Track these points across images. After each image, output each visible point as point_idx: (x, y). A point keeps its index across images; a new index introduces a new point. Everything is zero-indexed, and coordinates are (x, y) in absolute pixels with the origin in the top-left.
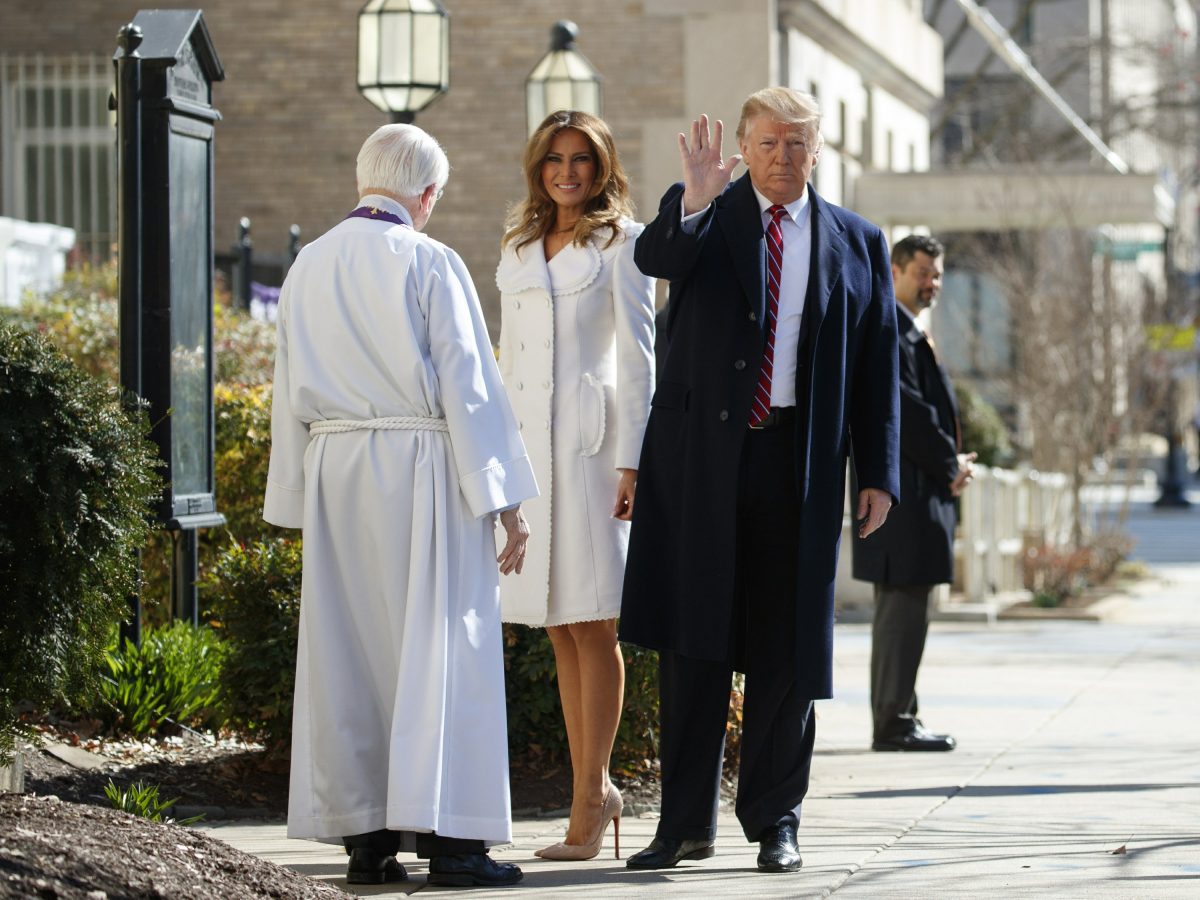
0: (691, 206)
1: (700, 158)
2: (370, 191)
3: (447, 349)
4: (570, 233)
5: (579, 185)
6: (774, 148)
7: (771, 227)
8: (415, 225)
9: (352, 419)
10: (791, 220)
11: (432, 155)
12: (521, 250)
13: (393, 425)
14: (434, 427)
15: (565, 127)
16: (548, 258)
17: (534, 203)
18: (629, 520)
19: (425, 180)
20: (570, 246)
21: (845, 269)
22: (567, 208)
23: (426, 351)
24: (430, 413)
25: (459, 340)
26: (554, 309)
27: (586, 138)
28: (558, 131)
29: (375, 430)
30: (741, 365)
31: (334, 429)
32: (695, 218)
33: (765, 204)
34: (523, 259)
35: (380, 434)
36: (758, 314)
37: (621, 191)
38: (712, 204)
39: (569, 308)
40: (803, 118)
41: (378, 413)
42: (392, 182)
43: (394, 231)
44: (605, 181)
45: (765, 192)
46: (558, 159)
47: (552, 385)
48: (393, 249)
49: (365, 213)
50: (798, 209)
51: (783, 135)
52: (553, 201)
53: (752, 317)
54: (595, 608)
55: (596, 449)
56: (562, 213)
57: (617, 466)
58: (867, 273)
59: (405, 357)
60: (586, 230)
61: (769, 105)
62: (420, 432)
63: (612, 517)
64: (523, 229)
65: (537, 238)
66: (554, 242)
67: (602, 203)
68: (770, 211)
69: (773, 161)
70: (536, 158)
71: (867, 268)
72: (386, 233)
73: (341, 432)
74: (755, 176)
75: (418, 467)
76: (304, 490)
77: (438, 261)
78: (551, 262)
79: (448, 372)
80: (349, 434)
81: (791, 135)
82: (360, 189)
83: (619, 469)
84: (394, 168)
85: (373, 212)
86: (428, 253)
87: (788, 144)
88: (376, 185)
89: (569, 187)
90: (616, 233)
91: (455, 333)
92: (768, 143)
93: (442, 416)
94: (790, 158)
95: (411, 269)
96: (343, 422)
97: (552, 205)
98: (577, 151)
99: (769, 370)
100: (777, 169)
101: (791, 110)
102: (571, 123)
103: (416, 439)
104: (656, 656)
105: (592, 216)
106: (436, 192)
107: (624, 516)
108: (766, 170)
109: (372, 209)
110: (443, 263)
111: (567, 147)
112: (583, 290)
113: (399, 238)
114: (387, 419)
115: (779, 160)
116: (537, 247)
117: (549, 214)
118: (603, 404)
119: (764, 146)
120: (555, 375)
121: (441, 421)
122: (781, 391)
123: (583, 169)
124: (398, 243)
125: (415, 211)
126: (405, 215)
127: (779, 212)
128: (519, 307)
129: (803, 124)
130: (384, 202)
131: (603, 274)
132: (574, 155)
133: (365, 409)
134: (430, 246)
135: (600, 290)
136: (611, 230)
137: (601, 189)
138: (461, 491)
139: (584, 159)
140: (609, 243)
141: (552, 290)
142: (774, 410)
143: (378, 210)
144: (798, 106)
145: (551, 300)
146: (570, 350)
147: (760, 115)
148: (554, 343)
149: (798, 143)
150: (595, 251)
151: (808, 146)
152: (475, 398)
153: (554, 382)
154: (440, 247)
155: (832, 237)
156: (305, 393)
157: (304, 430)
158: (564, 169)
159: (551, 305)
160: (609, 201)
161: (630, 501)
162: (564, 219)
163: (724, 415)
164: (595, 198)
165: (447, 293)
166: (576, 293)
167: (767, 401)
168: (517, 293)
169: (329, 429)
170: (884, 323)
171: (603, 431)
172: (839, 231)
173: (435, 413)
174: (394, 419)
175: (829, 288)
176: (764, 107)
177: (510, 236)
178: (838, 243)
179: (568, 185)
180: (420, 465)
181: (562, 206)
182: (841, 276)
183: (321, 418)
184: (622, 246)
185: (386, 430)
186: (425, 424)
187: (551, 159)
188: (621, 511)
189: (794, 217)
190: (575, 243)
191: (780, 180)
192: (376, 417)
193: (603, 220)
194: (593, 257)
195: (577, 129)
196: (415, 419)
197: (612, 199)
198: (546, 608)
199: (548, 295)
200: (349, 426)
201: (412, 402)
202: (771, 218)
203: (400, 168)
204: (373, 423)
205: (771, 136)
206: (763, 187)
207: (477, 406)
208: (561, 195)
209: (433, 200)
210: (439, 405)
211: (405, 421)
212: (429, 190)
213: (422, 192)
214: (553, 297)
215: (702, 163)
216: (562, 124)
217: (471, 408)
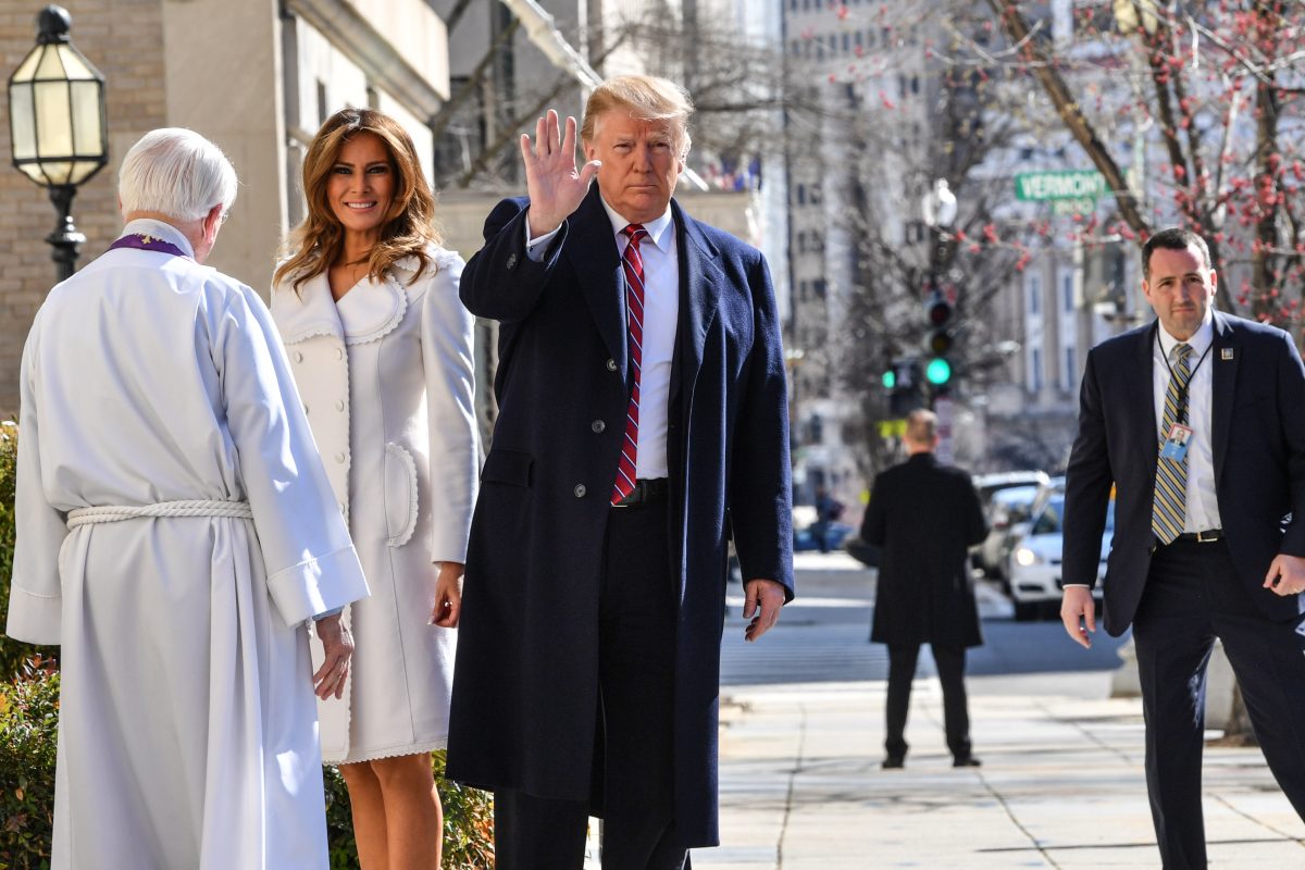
0: (539, 227)
1: (549, 164)
2: (138, 214)
3: (250, 413)
4: (362, 265)
5: (375, 203)
6: (630, 152)
7: (628, 251)
8: (196, 256)
9: (127, 505)
10: (652, 242)
11: (217, 168)
12: (299, 286)
13: (181, 512)
14: (232, 513)
15: (356, 129)
16: (336, 298)
17: (316, 228)
18: (453, 626)
19: (210, 200)
20: (365, 281)
21: (722, 304)
22: (359, 232)
23: (223, 416)
24: (228, 495)
25: (264, 402)
26: (349, 362)
27: (383, 142)
28: (348, 135)
29: (157, 518)
30: (599, 426)
31: (103, 518)
32: (543, 241)
33: (619, 222)
34: (303, 298)
35: (164, 523)
36: (619, 362)
37: (424, 210)
38: (564, 223)
39: (368, 359)
40: (668, 112)
41: (161, 496)
42: (167, 202)
43: (174, 265)
44: (408, 198)
45: (620, 208)
46: (348, 171)
47: (348, 458)
48: (174, 286)
49: (134, 241)
50: (660, 228)
51: (642, 134)
52: (340, 223)
53: (612, 365)
54: (410, 738)
55: (408, 536)
56: (352, 239)
57: (434, 558)
58: (747, 309)
59: (195, 425)
60: (384, 261)
61: (624, 97)
62: (216, 519)
63: (429, 623)
64: (300, 261)
65: (321, 271)
66: (342, 277)
67: (402, 226)
68: (625, 232)
69: (631, 169)
70: (319, 171)
71: (747, 300)
72: (164, 267)
73: (112, 521)
74: (607, 188)
75: (215, 564)
76: (60, 597)
77: (233, 301)
78: (340, 302)
79: (251, 442)
80: (122, 524)
81: (652, 135)
82: (125, 211)
83: (435, 563)
84: (170, 185)
85: (146, 241)
86: (219, 292)
87: (650, 146)
88: (147, 206)
89: (363, 206)
90: (424, 264)
91: (259, 392)
92: (623, 146)
93: (243, 499)
94: (651, 164)
95: (200, 313)
96: (115, 508)
97: (339, 230)
98: (374, 160)
99: (634, 432)
100: (635, 178)
101: (652, 104)
102: (362, 124)
103: (211, 528)
104: (490, 796)
105: (392, 243)
106: (221, 214)
107: (446, 622)
108: (622, 180)
109: (144, 237)
110: (240, 303)
111: (359, 155)
112: (385, 336)
113: (182, 274)
114: (173, 504)
115: (638, 166)
116: (320, 282)
117: (335, 241)
118: (415, 481)
119: (619, 149)
120: (351, 445)
121: (241, 505)
122: (649, 459)
123: (380, 183)
124: (180, 280)
125: (197, 239)
126: (185, 244)
127: (637, 233)
128: (301, 359)
129: (668, 120)
130: (159, 229)
131: (410, 316)
132: (369, 165)
133: (144, 491)
134: (222, 283)
135: (406, 337)
136: (417, 260)
137: (403, 208)
138: (269, 594)
139: (380, 170)
140: (416, 278)
141: (346, 337)
142: (639, 482)
143: (151, 238)
144: (660, 98)
145: (344, 350)
146: (370, 412)
147: (614, 110)
148: (350, 403)
149: (661, 145)
150: (398, 288)
151: (674, 149)
152: (283, 474)
153: (351, 453)
154: (235, 284)
155: (704, 264)
156: (64, 473)
157: (57, 520)
158: (356, 183)
159: (345, 357)
160: (412, 223)
161: (454, 603)
162: (355, 247)
163: (581, 491)
164: (395, 220)
165: (246, 342)
166: (376, 340)
167: (632, 471)
168: (299, 342)
169: (96, 518)
170: (770, 371)
171: (415, 515)
172: (711, 256)
173: (234, 495)
174: (182, 503)
175: (705, 327)
176: (618, 100)
177: (284, 270)
178: (711, 270)
179: (360, 203)
180: (219, 561)
181: (352, 230)
182: (717, 313)
183: (83, 503)
184: (432, 280)
185: (172, 517)
186: (220, 512)
187: (338, 171)
188: (442, 615)
189: (656, 239)
190: (371, 278)
191: (642, 192)
192: (157, 501)
193: (407, 248)
194: (395, 294)
195: (371, 132)
196: (209, 502)
197: (415, 221)
198: (348, 741)
199: (341, 344)
200: (123, 513)
201: (205, 481)
202: (627, 241)
203: (178, 186)
204: (154, 509)
205: (628, 136)
206: (618, 201)
207: (288, 483)
208: (353, 216)
209: (218, 224)
210: (239, 484)
211: (197, 506)
212: (214, 212)
213: (205, 214)
214: (347, 346)
215: (552, 171)
216: (352, 126)
217: (280, 486)
